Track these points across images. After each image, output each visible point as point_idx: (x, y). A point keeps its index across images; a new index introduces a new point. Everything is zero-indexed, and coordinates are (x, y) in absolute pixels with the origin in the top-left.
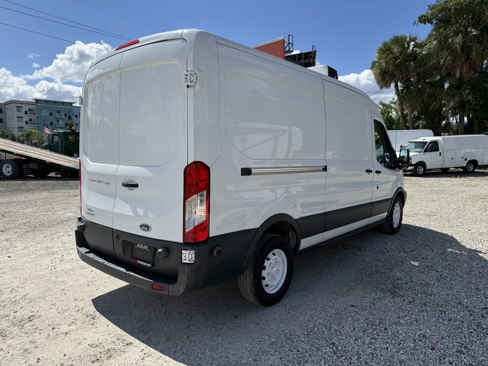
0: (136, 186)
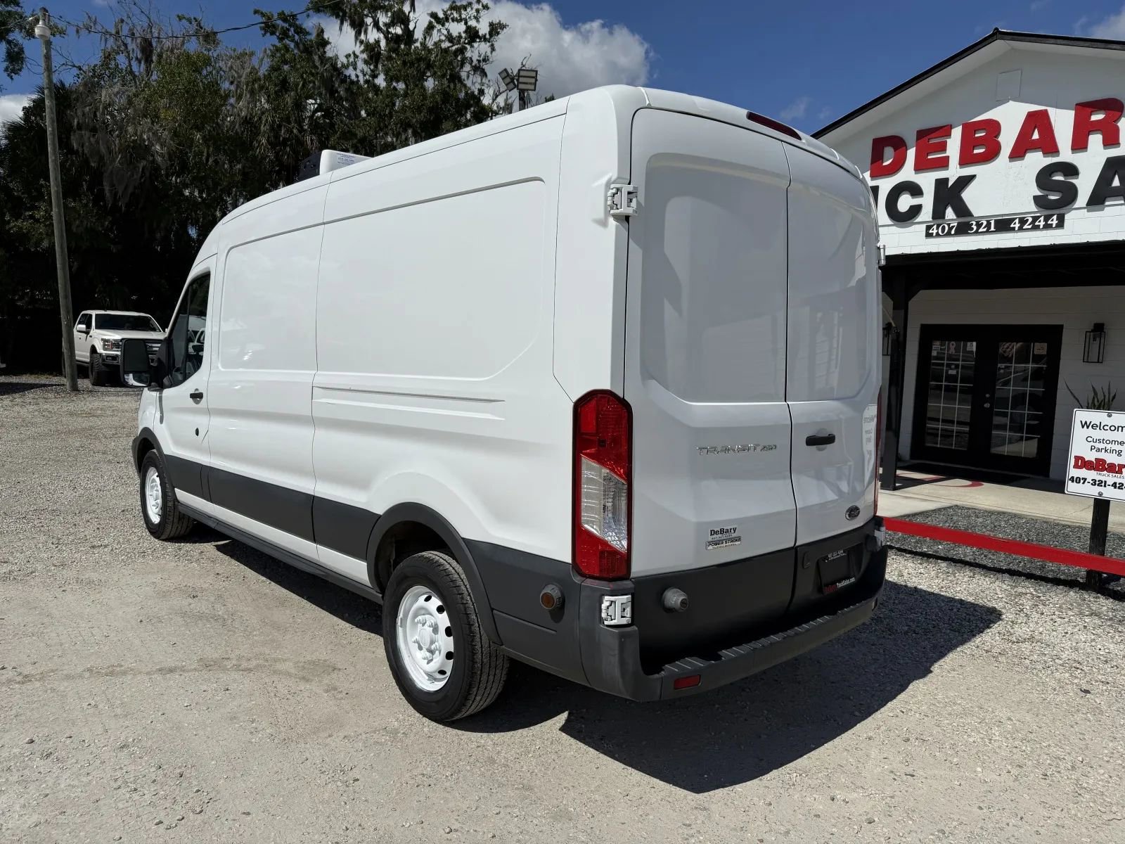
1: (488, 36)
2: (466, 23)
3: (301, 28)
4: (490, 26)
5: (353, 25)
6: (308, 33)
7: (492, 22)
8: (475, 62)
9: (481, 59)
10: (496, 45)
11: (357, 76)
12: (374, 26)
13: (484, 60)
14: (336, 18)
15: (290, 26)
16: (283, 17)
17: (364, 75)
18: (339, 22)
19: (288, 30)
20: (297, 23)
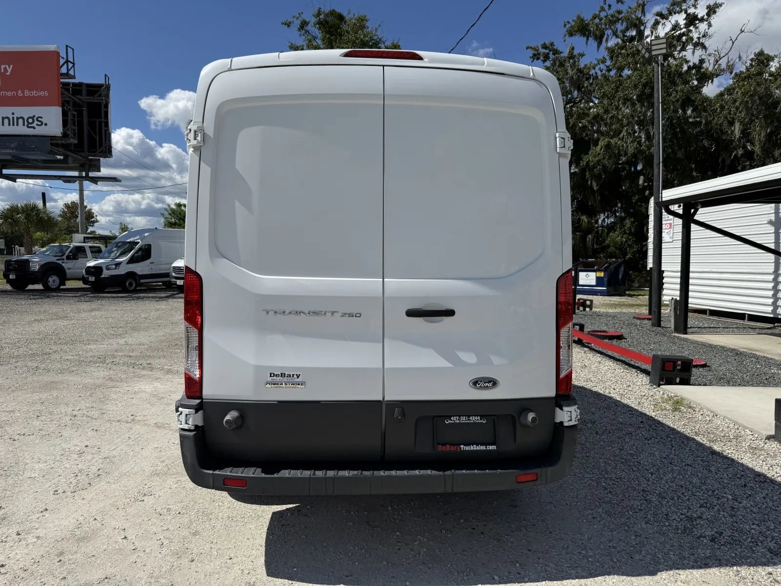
0: (450, 313)
1: (706, 17)
2: (686, 12)
3: (557, 50)
4: (707, 8)
5: (596, 38)
6: (561, 53)
7: (709, 5)
8: (695, 40)
9: (701, 36)
10: (713, 22)
11: (596, 73)
12: (613, 35)
13: (704, 36)
14: (584, 37)
15: (550, 51)
16: (545, 46)
17: (601, 71)
18: (585, 39)
19: (548, 54)
20: (555, 47)
